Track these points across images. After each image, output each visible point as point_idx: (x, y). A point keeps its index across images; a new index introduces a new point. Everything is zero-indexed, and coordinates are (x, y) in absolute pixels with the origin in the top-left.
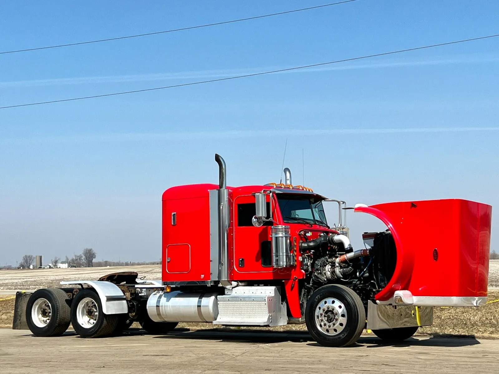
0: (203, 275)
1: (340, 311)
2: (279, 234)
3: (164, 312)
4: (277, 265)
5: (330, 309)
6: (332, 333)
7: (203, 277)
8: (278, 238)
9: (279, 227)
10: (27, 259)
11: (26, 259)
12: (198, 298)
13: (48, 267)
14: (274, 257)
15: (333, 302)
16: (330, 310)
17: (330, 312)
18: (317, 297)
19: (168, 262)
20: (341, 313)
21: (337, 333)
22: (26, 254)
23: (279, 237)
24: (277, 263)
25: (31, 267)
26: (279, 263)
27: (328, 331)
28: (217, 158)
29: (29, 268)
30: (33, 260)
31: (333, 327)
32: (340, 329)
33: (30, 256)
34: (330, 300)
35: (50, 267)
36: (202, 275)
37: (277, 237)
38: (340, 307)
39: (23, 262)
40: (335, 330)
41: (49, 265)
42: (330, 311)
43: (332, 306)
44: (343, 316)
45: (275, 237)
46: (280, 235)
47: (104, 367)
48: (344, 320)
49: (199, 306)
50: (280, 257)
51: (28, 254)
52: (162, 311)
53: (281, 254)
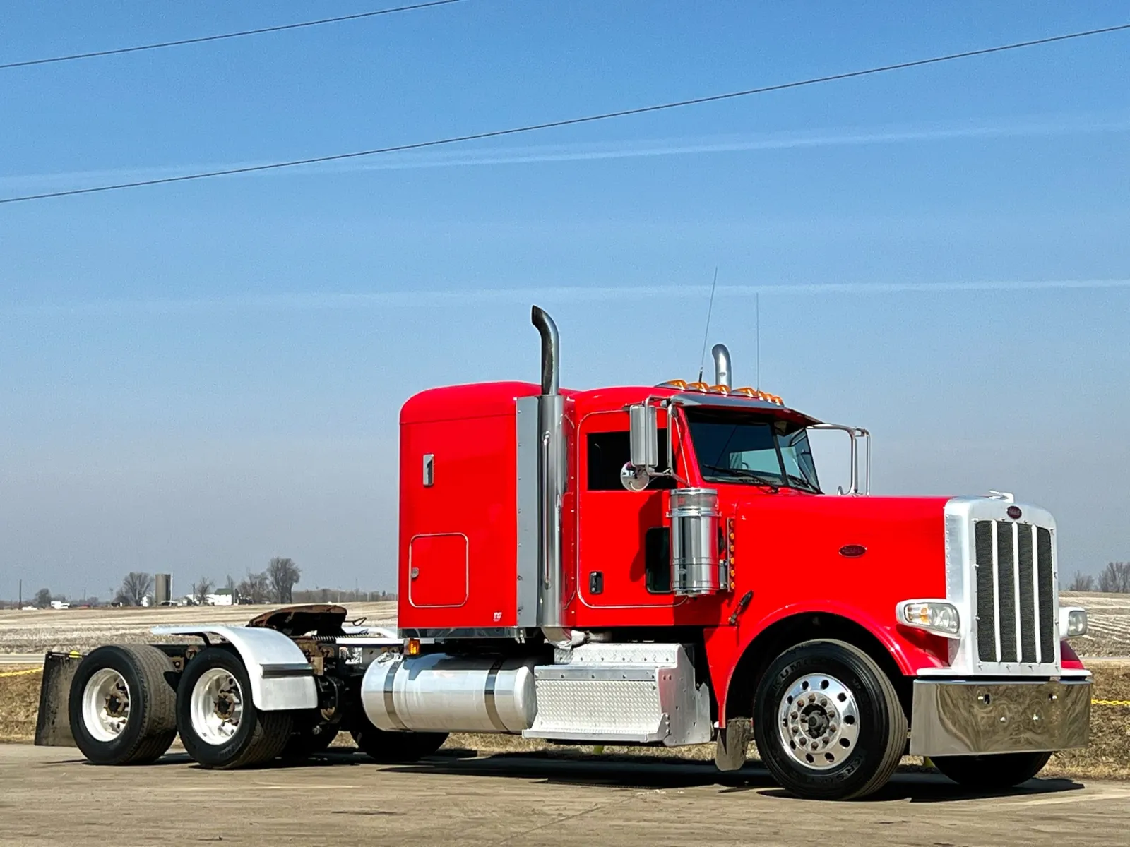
0: (500, 613)
1: (842, 708)
2: (690, 509)
3: (404, 705)
4: (684, 588)
5: (815, 702)
6: (821, 765)
7: (499, 617)
8: (686, 519)
9: (690, 491)
10: (134, 584)
11: (131, 582)
12: (488, 671)
13: (185, 602)
14: (677, 568)
15: (825, 685)
16: (817, 705)
17: (816, 709)
18: (783, 672)
19: (413, 579)
20: (844, 713)
21: (834, 765)
22: (132, 571)
23: (690, 517)
24: (684, 584)
25: (145, 602)
26: (688, 585)
27: (810, 758)
28: (538, 318)
29: (139, 605)
30: (148, 586)
31: (824, 747)
32: (842, 754)
33: (143, 576)
34: (815, 679)
35: (190, 603)
36: (496, 614)
37: (683, 518)
38: (842, 697)
39: (124, 590)
40: (829, 757)
41: (187, 598)
42: (817, 707)
43: (820, 696)
44: (849, 720)
45: (679, 518)
46: (693, 513)
47: (221, 839)
48: (851, 732)
49: (489, 693)
50: (691, 568)
51: (137, 571)
52: (399, 703)
53: (694, 562)
